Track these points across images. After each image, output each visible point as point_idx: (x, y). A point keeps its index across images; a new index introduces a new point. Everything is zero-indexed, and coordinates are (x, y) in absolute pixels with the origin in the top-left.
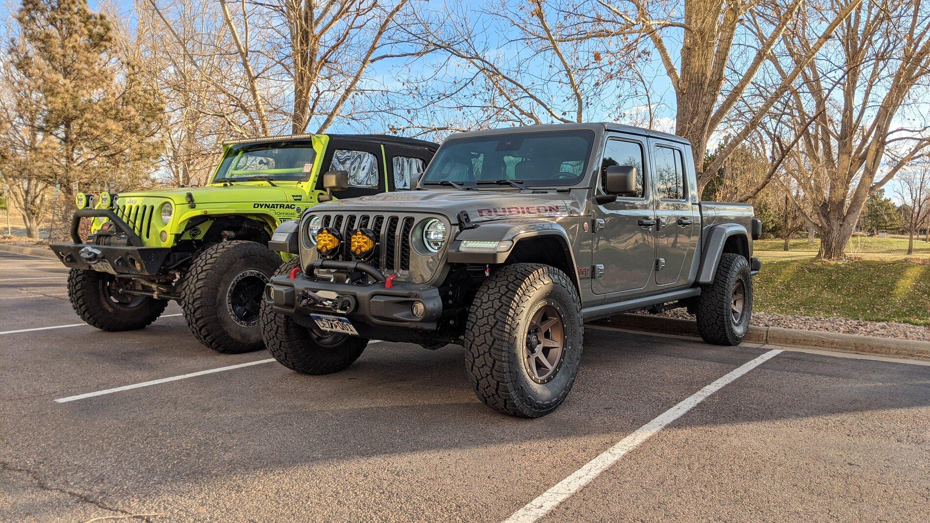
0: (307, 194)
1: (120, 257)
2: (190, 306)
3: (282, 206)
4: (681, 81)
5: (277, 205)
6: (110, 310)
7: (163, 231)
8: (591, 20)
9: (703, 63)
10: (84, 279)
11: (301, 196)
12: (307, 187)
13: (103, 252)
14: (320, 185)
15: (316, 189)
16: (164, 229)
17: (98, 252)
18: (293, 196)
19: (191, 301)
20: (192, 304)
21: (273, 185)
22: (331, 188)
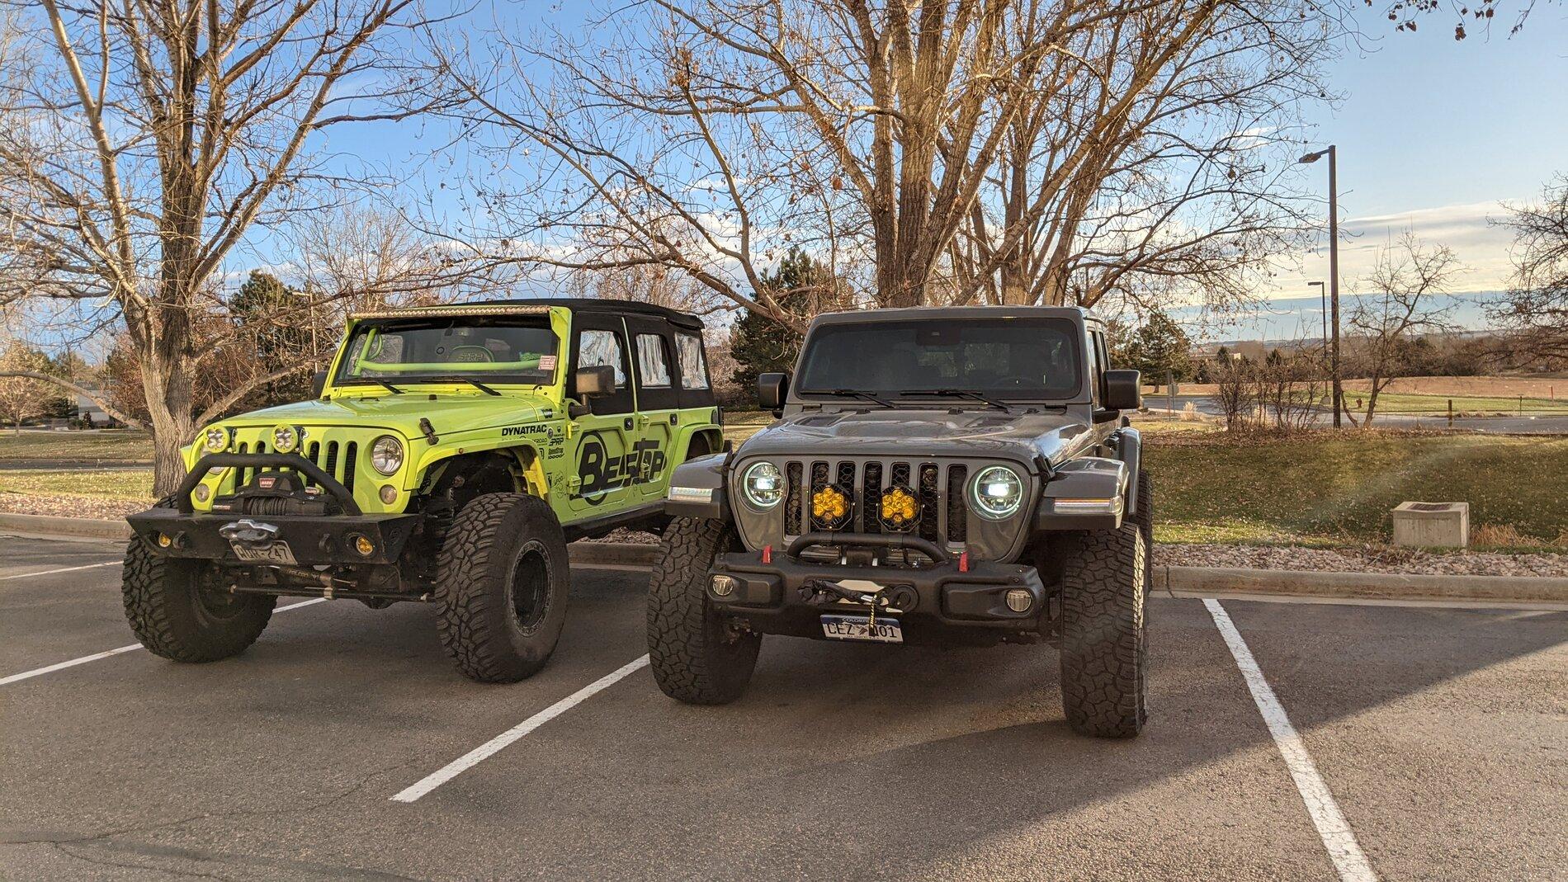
0: (557, 406)
1: (327, 536)
2: (460, 610)
3: (533, 429)
4: (878, 193)
5: (527, 427)
6: (205, 624)
7: (385, 486)
8: (719, 85)
9: (922, 170)
10: (167, 573)
11: (551, 410)
12: (554, 394)
13: (280, 530)
14: (571, 390)
15: (567, 396)
16: (388, 481)
17: (273, 529)
18: (543, 411)
19: (463, 601)
20: (466, 607)
21: (491, 392)
22: (590, 395)
